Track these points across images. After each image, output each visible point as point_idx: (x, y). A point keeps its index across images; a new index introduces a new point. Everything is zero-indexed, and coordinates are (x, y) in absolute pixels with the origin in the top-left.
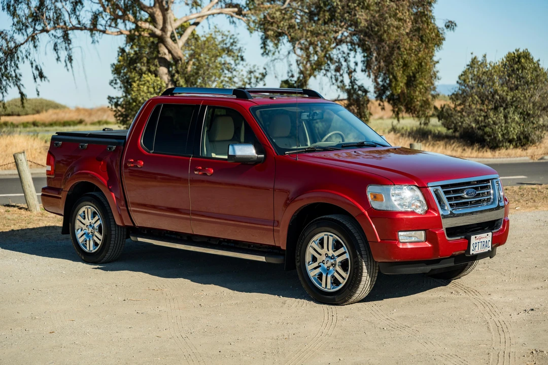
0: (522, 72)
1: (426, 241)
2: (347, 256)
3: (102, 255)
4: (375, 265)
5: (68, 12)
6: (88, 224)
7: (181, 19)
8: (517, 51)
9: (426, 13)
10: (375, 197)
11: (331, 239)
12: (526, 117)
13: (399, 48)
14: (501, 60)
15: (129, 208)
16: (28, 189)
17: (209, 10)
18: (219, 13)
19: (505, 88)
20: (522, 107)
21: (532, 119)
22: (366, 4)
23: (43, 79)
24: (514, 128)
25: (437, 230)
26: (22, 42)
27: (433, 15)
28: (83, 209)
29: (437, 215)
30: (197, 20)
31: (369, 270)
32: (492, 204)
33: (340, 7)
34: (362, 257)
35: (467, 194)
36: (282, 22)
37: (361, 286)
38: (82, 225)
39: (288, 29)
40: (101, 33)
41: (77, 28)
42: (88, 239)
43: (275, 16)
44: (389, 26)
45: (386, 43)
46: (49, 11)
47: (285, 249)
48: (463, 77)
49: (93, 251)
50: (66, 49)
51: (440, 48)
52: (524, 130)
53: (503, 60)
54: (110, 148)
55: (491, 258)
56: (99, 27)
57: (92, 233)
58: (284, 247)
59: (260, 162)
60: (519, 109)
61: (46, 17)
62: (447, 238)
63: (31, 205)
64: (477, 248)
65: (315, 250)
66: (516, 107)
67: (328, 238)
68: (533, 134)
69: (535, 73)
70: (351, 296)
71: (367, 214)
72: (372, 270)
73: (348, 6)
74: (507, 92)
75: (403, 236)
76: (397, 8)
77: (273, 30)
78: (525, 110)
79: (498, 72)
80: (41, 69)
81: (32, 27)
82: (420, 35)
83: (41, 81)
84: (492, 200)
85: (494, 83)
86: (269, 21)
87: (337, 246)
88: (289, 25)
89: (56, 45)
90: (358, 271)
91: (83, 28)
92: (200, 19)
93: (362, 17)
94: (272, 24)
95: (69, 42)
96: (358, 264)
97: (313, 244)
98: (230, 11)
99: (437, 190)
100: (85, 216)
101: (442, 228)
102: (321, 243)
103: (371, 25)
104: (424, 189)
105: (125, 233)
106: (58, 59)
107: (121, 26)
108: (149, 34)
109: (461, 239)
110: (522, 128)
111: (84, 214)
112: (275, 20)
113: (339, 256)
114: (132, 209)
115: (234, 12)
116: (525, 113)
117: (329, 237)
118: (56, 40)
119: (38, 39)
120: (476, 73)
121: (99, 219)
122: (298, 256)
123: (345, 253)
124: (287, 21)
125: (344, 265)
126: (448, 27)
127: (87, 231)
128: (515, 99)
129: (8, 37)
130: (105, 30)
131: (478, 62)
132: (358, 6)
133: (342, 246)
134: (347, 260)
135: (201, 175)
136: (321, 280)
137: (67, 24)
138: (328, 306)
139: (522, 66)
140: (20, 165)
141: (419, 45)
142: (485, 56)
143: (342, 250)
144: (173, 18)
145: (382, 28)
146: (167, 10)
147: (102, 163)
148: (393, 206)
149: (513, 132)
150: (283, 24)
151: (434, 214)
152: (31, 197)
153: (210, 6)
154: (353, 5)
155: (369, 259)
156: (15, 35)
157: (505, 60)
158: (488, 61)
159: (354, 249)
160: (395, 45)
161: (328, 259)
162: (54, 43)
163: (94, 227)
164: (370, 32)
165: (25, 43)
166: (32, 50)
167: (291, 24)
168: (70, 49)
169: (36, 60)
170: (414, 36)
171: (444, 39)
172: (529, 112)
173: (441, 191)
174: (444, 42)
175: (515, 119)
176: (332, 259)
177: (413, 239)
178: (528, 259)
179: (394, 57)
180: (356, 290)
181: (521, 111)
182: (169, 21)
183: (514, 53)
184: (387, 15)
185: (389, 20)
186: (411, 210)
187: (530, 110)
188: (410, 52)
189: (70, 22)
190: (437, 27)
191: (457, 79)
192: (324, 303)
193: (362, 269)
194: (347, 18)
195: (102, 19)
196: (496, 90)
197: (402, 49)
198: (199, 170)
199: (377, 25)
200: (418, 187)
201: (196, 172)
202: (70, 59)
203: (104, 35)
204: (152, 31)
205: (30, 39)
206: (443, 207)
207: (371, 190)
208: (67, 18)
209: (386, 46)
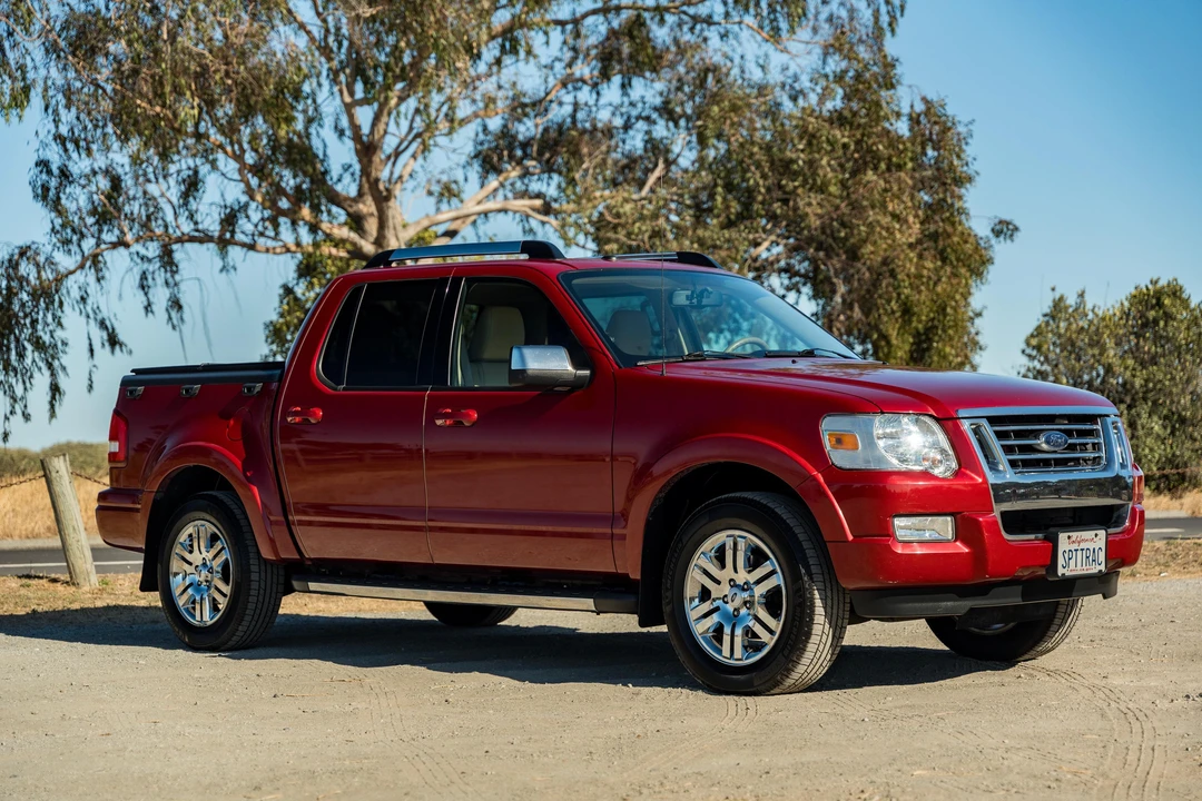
0: (1166, 325)
1: (955, 541)
2: (777, 580)
3: (229, 629)
4: (841, 599)
5: (171, 203)
6: (199, 562)
7: (418, 223)
8: (1154, 282)
9: (949, 201)
10: (839, 441)
11: (742, 545)
12: (1177, 426)
13: (893, 274)
14: (1118, 305)
15: (290, 518)
16: (72, 536)
17: (479, 203)
18: (499, 211)
19: (1130, 362)
20: (1168, 402)
21: (1191, 429)
22: (819, 182)
23: (117, 347)
24: (1151, 450)
25: (982, 515)
26: (72, 268)
27: (966, 205)
28: (190, 529)
29: (980, 480)
30: (452, 226)
31: (829, 609)
32: (1104, 470)
33: (763, 190)
34: (811, 579)
35: (1047, 442)
36: (637, 225)
37: (811, 647)
38: (186, 566)
39: (650, 238)
40: (245, 249)
41: (192, 239)
42: (198, 598)
43: (621, 210)
44: (870, 226)
45: (864, 264)
46: (132, 202)
47: (639, 577)
48: (1034, 342)
49: (210, 623)
50: (167, 283)
51: (984, 280)
52: (1174, 455)
53: (1122, 304)
54: (249, 389)
55: (1105, 597)
56: (239, 237)
57: (207, 581)
58: (636, 575)
59: (581, 386)
60: (1161, 408)
61: (126, 215)
62: (1007, 537)
63: (77, 571)
64: (1072, 562)
65: (706, 573)
66: (1155, 403)
67: (735, 544)
68: (1194, 463)
69: (1194, 329)
70: (788, 671)
71: (822, 480)
72: (835, 611)
73: (780, 187)
74: (1134, 369)
75: (903, 527)
76: (888, 186)
77: (617, 241)
78: (1174, 409)
79: (1113, 328)
80: (113, 329)
81: (93, 236)
82: (940, 247)
83: (113, 352)
84: (1104, 462)
85: (1103, 350)
86: (610, 223)
87: (756, 559)
88: (653, 231)
89: (144, 276)
90: (803, 612)
91: (204, 238)
92: (459, 222)
93: (812, 208)
94: (615, 228)
95: (174, 269)
96: (803, 596)
97: (702, 559)
98: (524, 206)
99: (979, 427)
100: (191, 546)
101: (992, 511)
102: (720, 556)
103: (831, 225)
104: (950, 423)
105: (282, 580)
106: (148, 308)
107: (287, 235)
108: (348, 252)
109: (1036, 539)
110: (1168, 449)
111: (191, 540)
112: (623, 220)
113: (758, 582)
114: (297, 518)
115: (534, 209)
116: (1176, 417)
117: (737, 539)
118: (146, 266)
119: (105, 263)
120: (1062, 331)
121: (223, 548)
122: (667, 589)
123: (773, 572)
124: (648, 222)
125: (772, 602)
126: (997, 233)
127: (197, 578)
128: (1151, 385)
129: (41, 259)
130: (252, 242)
131: (1067, 308)
132: (803, 186)
133: (767, 558)
134: (777, 589)
135: (449, 426)
136: (721, 643)
137: (171, 231)
138: (736, 698)
139: (1165, 313)
140: (55, 483)
141: (936, 270)
142: (1081, 295)
143: (766, 568)
144: (398, 221)
145: (856, 232)
146: (387, 199)
147: (232, 422)
148: (881, 459)
149: (1150, 457)
150: (639, 228)
151: (972, 479)
152: (78, 553)
153: (480, 197)
154: (791, 184)
155: (828, 585)
156: (55, 254)
157: (1126, 304)
158: (1089, 306)
159: (793, 562)
160: (885, 268)
161: (735, 590)
162: (140, 272)
163: (212, 568)
164: (830, 240)
165: (79, 272)
166: (93, 288)
167: (657, 229)
168: (176, 284)
169: (101, 308)
170: (925, 250)
171: (990, 261)
172: (1184, 413)
173: (988, 431)
174: (991, 268)
175: (1152, 428)
176: (744, 590)
177: (927, 535)
178: (1190, 633)
179: (880, 292)
180: (800, 657)
181: (1165, 412)
182: (391, 223)
183: (1147, 289)
184: (865, 203)
185: (871, 213)
186: (921, 468)
187: (1185, 409)
188: (917, 282)
189: (178, 227)
190: (976, 236)
191: (1023, 346)
192: (728, 693)
193: (813, 606)
194: (779, 211)
195: (245, 220)
196: (1109, 365)
197: (899, 277)
198: (446, 416)
199: (843, 225)
200: (937, 420)
201: (439, 422)
202: (176, 304)
203: (251, 253)
204: (354, 244)
205: (88, 264)
206: (993, 466)
207: (829, 426)
208: (170, 217)
209: (864, 269)
